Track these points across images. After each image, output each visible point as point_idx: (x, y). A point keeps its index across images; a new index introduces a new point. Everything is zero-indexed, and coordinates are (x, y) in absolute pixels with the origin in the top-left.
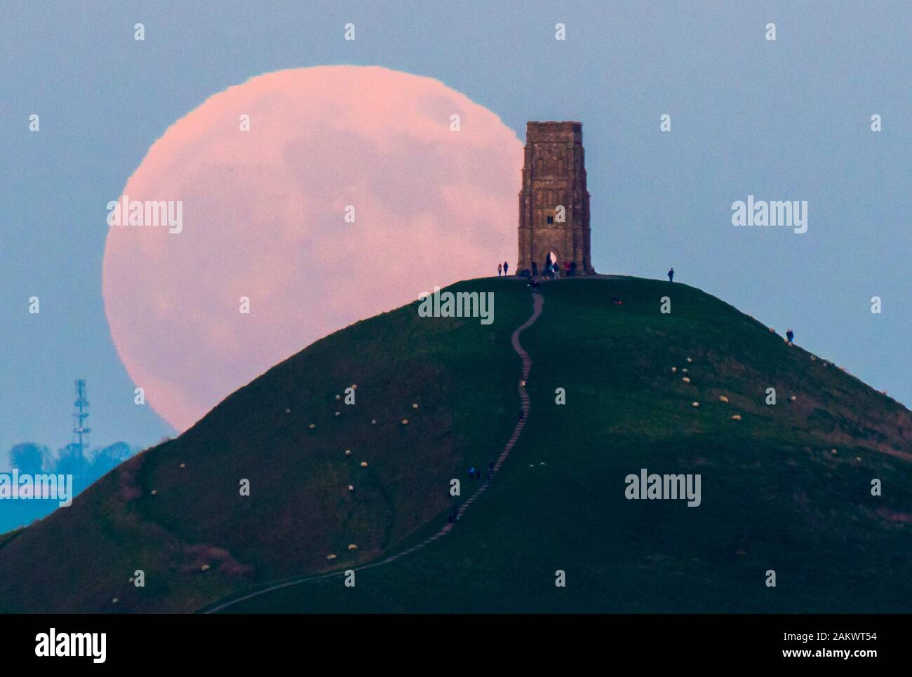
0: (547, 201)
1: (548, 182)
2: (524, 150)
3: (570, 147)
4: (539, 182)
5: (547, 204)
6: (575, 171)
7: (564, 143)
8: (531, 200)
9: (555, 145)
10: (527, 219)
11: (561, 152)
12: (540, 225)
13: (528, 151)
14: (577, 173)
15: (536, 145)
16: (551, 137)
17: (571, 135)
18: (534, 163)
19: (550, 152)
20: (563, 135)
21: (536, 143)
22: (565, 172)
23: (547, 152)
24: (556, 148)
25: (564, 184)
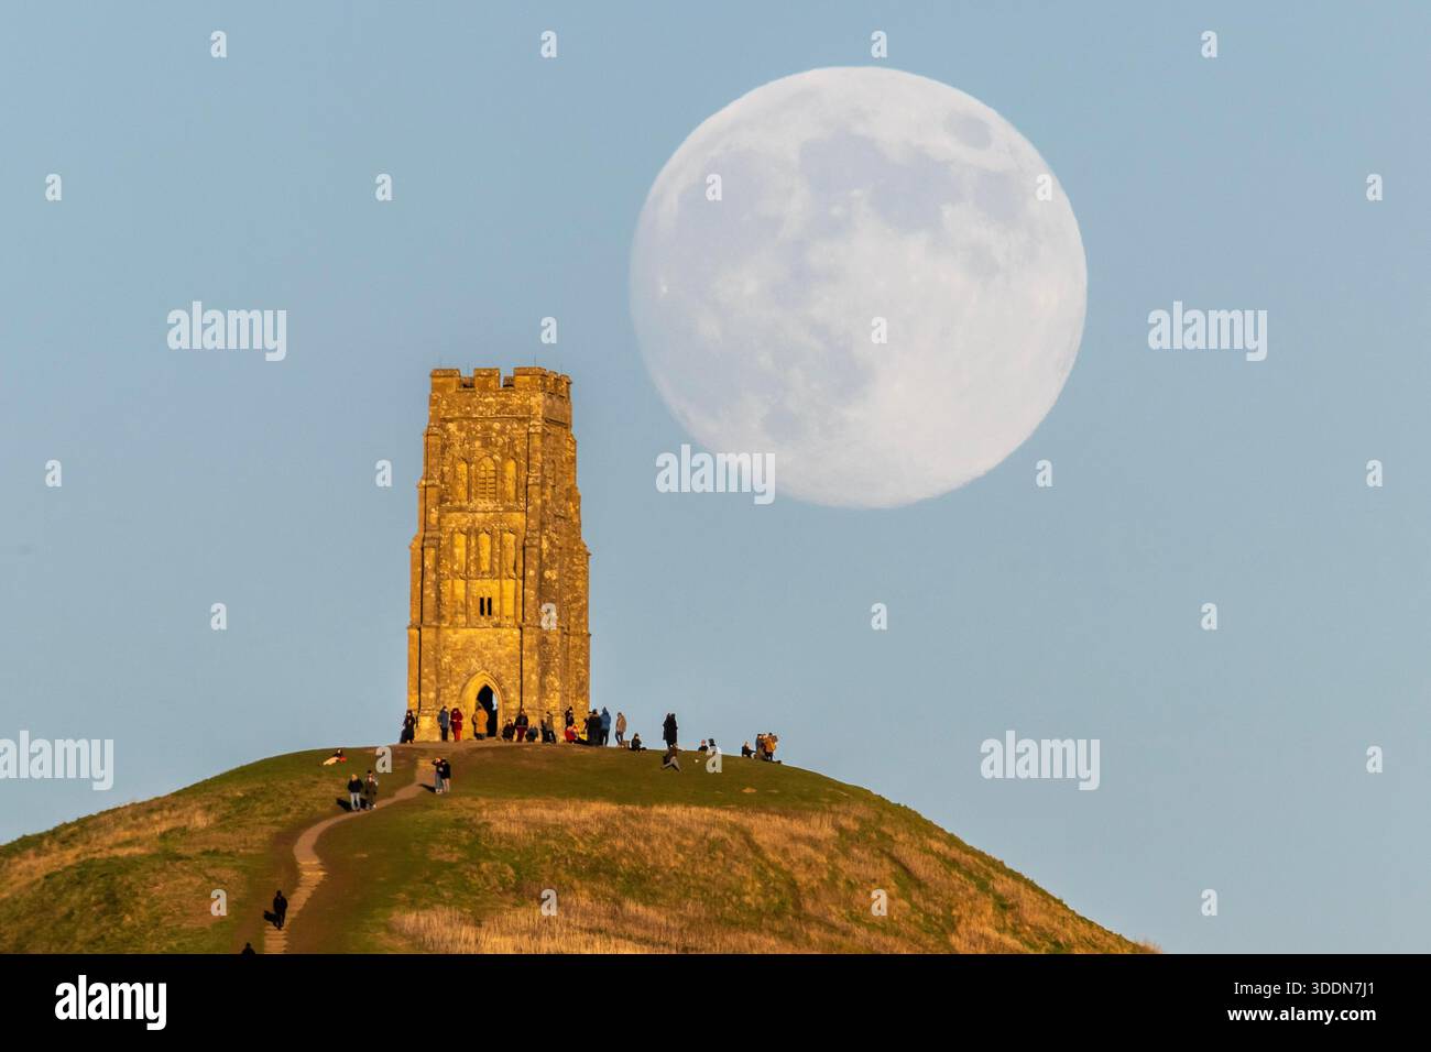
0: (478, 560)
1: (480, 516)
2: (422, 440)
3: (532, 430)
4: (459, 514)
5: (478, 568)
6: (543, 485)
7: (520, 420)
8: (438, 561)
9: (497, 426)
10: (429, 604)
11: (512, 440)
12: (462, 619)
13: (432, 440)
14: (548, 491)
15: (452, 427)
16: (488, 405)
17: (537, 400)
18: (446, 469)
19: (487, 442)
20: (516, 400)
21: (451, 421)
22: (524, 489)
23: (478, 444)
24: (502, 432)
25: (518, 519)
